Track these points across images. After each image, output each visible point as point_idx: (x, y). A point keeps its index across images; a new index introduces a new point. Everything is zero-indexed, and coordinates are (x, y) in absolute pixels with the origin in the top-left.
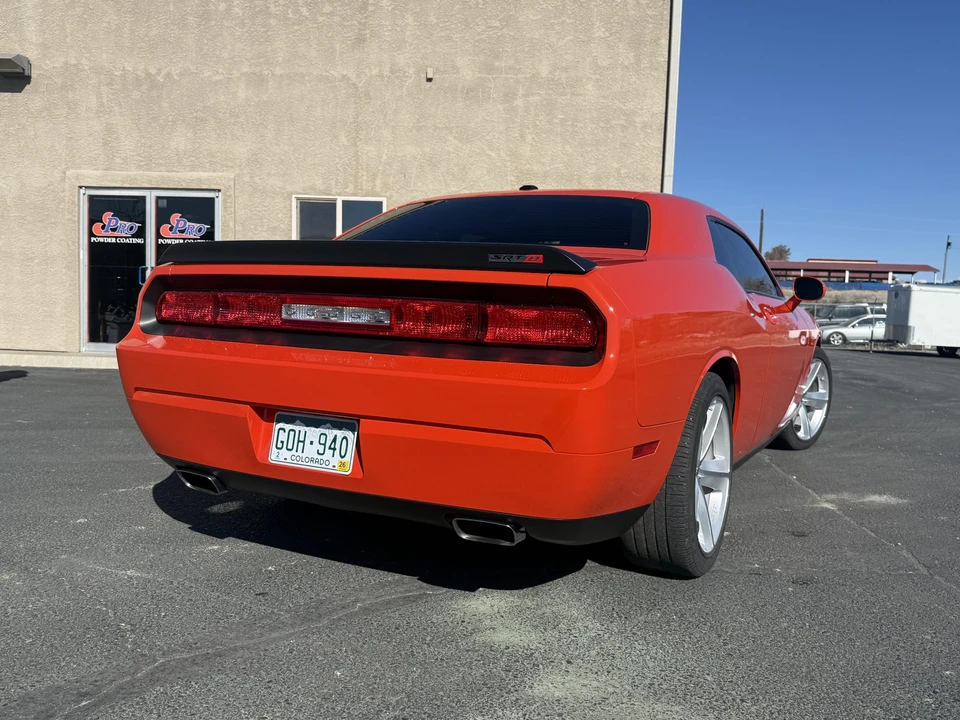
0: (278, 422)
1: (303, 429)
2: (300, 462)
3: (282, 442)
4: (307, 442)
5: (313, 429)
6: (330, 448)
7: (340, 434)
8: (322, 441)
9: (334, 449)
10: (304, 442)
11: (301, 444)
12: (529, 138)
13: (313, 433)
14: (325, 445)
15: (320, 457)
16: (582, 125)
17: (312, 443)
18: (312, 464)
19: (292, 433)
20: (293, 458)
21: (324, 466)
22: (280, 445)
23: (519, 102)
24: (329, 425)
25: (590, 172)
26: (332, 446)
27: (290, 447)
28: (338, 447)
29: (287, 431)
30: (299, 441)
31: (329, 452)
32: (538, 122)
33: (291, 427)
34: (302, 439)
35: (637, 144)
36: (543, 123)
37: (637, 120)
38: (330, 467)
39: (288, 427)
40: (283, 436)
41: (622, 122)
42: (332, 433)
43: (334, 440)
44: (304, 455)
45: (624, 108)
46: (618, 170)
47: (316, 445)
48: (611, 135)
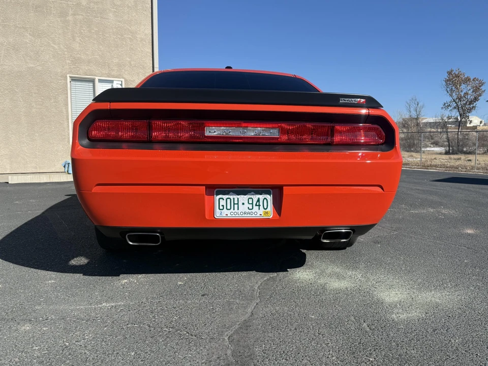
0: (217, 194)
1: (236, 197)
2: (237, 215)
3: (223, 206)
4: (240, 204)
5: (242, 196)
6: (256, 205)
7: (261, 197)
8: (250, 202)
9: (259, 205)
10: (238, 204)
11: (236, 206)
12: (78, 39)
13: (243, 198)
14: (252, 204)
15: (250, 211)
16: (108, 35)
17: (243, 204)
18: (245, 215)
19: (229, 200)
20: (232, 213)
21: (254, 215)
22: (221, 208)
23: (70, 18)
24: (253, 193)
25: (114, 62)
26: (258, 204)
27: (229, 207)
28: (261, 204)
29: (225, 199)
30: (234, 204)
31: (256, 208)
32: (82, 31)
33: (227, 196)
34: (236, 202)
35: (139, 49)
36: (85, 31)
37: (138, 36)
38: (258, 215)
39: (225, 197)
40: (223, 203)
41: (130, 36)
42: (255, 197)
43: (258, 200)
44: (239, 211)
45: (130, 29)
46: (130, 62)
47: (247, 205)
48: (124, 43)
